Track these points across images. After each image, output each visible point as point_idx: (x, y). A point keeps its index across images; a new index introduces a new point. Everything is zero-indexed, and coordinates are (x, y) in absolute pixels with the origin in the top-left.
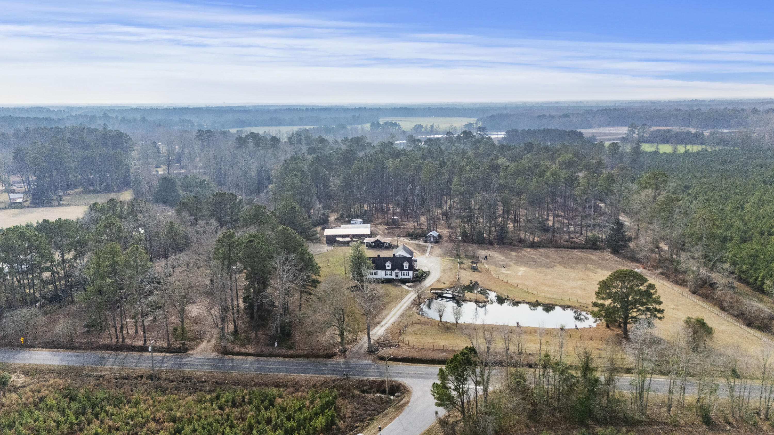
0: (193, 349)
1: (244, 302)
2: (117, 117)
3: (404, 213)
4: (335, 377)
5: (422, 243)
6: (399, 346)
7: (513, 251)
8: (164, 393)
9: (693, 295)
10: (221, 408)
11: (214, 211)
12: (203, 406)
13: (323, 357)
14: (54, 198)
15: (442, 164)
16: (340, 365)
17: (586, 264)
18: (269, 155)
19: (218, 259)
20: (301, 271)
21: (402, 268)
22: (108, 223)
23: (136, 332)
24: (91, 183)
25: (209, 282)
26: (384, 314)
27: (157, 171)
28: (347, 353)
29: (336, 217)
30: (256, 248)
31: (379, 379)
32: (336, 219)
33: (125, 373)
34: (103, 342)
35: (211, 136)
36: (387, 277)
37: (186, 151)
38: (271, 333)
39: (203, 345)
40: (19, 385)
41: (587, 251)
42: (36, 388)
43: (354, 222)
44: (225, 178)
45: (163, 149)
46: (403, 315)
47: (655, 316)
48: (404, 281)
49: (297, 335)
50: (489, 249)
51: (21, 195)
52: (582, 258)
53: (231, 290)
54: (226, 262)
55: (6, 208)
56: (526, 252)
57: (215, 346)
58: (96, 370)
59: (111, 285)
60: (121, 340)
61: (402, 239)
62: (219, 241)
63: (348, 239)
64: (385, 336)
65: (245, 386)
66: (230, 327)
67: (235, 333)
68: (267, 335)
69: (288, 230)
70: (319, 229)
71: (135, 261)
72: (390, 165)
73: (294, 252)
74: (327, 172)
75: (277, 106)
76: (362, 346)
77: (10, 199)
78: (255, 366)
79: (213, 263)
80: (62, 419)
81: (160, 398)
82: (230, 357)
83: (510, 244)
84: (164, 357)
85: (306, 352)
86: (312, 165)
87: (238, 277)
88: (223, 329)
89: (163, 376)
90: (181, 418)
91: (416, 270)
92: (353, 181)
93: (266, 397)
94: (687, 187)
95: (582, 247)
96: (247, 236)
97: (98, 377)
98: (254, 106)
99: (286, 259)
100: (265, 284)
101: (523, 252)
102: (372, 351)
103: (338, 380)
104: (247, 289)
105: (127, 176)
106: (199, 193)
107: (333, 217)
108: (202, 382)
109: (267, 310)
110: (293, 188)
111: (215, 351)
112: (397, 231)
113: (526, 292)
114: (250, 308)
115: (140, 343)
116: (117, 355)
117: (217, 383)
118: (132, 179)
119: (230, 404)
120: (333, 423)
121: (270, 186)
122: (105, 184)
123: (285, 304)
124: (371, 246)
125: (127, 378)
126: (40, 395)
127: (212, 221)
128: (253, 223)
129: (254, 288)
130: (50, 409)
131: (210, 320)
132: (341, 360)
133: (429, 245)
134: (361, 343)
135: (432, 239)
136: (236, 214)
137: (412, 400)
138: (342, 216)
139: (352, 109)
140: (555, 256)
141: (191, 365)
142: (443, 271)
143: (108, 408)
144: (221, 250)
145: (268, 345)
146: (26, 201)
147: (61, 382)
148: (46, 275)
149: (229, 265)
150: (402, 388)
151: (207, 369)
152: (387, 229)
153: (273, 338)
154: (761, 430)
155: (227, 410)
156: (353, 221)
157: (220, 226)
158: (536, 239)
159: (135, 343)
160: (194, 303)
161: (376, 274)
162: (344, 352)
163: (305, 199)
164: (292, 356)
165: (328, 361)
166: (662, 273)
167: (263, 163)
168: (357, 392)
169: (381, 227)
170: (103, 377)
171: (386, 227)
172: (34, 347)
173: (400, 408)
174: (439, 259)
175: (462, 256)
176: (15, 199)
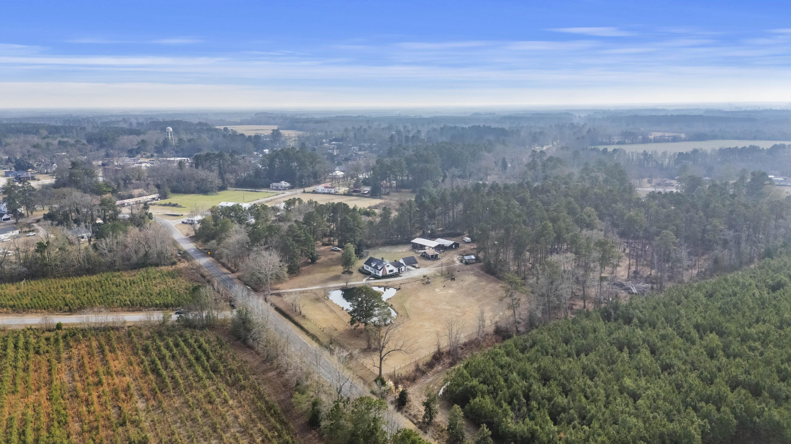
21: (377, 268)
36: (371, 271)
51: (369, 189)
77: (363, 190)
102: (268, 294)
135: (464, 261)
156: (465, 238)
161: (368, 268)
176: (365, 191)
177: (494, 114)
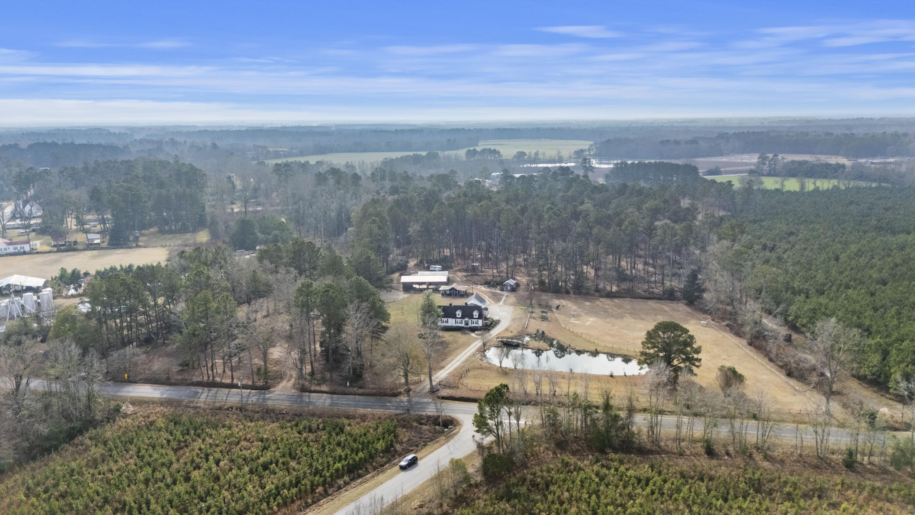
0: (274, 387)
1: (321, 346)
2: (185, 142)
3: (486, 260)
4: (398, 412)
5: (498, 291)
6: (458, 387)
7: (588, 301)
8: (251, 421)
9: (749, 347)
10: (300, 433)
11: (293, 259)
12: (285, 431)
13: (388, 396)
14: (131, 238)
15: (523, 211)
16: (403, 402)
17: (656, 315)
18: (349, 196)
19: (298, 306)
20: (371, 318)
21: (471, 317)
22: (198, 271)
23: (224, 371)
24: (166, 222)
25: (288, 328)
26: (449, 359)
27: (232, 209)
28: (411, 393)
29: (415, 262)
30: (331, 297)
31: (436, 414)
32: (415, 265)
33: (218, 405)
34: (195, 379)
35: (289, 170)
36: (457, 325)
37: (262, 185)
38: (344, 374)
39: (284, 384)
40: (129, 413)
41: (662, 302)
42: (146, 414)
43: (433, 269)
44: (303, 218)
45: (238, 184)
46: (467, 360)
47: (694, 365)
48: (473, 330)
49: (367, 376)
50: (564, 299)
51: (98, 236)
52: (654, 309)
53: (309, 334)
54: (305, 310)
55: (84, 250)
56: (601, 302)
57: (294, 385)
58: (192, 402)
59: (204, 328)
60: (211, 378)
61: (479, 287)
62: (299, 290)
63: (425, 286)
64: (446, 378)
65: (320, 417)
66: (308, 369)
67: (312, 374)
68: (341, 376)
69: (361, 280)
70: (396, 275)
71: (225, 307)
72: (470, 211)
73: (367, 300)
74: (407, 217)
75: (363, 125)
76: (424, 387)
77: (88, 240)
78: (328, 402)
79: (293, 309)
80: (171, 438)
81: (249, 424)
82: (307, 394)
83: (587, 294)
84: (250, 393)
85: (374, 391)
86: (391, 209)
87: (315, 323)
88: (301, 369)
89: (250, 407)
90: (267, 440)
91: (486, 319)
92: (432, 226)
93: (337, 426)
94: (791, 234)
95: (659, 298)
96: (323, 286)
97: (195, 408)
98: (337, 126)
99: (358, 308)
100: (339, 330)
101: (598, 303)
102: (433, 391)
103: (400, 414)
104: (323, 334)
105: (202, 215)
106: (277, 236)
107: (412, 263)
108: (283, 414)
109: (342, 354)
110: (371, 234)
111: (294, 388)
112: (476, 278)
113: (589, 341)
114: (326, 353)
115: (229, 381)
116: (209, 390)
117: (296, 415)
118: (209, 219)
119: (307, 430)
120: (392, 446)
121: (349, 229)
122: (180, 224)
123: (358, 348)
124: (445, 294)
125: (220, 408)
126: (150, 419)
127: (292, 269)
128: (329, 273)
129: (330, 333)
130: (160, 430)
131: (290, 362)
132: (405, 398)
133: (505, 293)
134: (424, 385)
135: (509, 288)
136: (315, 262)
137: (461, 431)
138: (421, 262)
139: (448, 130)
140: (628, 307)
141: (274, 400)
142: (513, 320)
143: (207, 430)
144: (301, 298)
145: (341, 385)
146: (103, 242)
147: (165, 410)
148: (141, 318)
149: (308, 312)
150: (454, 421)
151: (287, 403)
152: (466, 277)
153: (346, 379)
154: (754, 460)
155: (305, 435)
156: (432, 267)
157: (299, 273)
158: (614, 289)
159: (223, 381)
160: (274, 346)
161: (447, 322)
162: (408, 391)
163: (383, 245)
164: (362, 395)
165: (394, 399)
166: (727, 325)
167: (343, 204)
168: (415, 424)
169: (459, 274)
170: (200, 407)
171: (465, 274)
172: (136, 382)
173: (449, 437)
174: (511, 308)
175: (535, 306)
176: (93, 240)
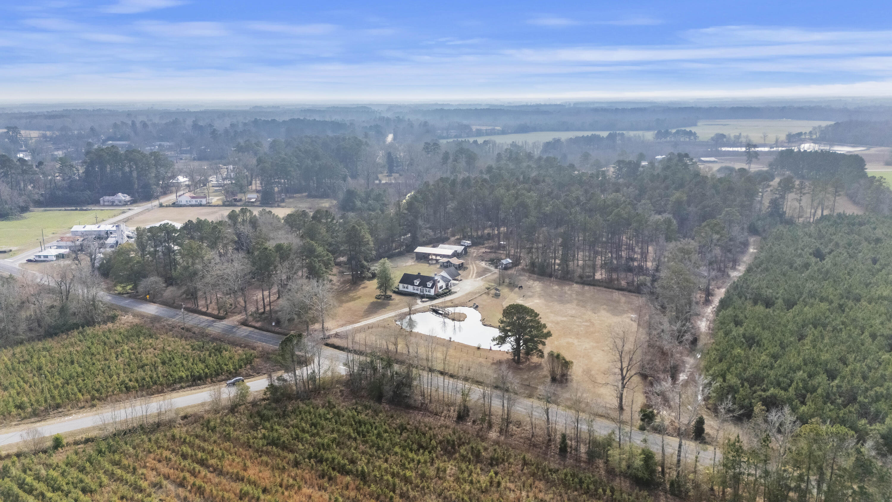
0: (228, 318)
5: (492, 268)
6: (347, 339)
7: (559, 285)
21: (426, 286)
36: (414, 291)
39: (236, 317)
48: (426, 297)
50: (540, 281)
51: (255, 196)
56: (571, 287)
64: (348, 331)
77: (247, 198)
82: (242, 326)
101: (566, 287)
124: (443, 266)
133: (496, 271)
135: (504, 266)
140: (589, 295)
141: (216, 327)
142: (469, 293)
156: (463, 242)
172: (155, 303)
174: (482, 284)
176: (251, 198)
177: (278, 107)
